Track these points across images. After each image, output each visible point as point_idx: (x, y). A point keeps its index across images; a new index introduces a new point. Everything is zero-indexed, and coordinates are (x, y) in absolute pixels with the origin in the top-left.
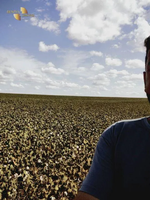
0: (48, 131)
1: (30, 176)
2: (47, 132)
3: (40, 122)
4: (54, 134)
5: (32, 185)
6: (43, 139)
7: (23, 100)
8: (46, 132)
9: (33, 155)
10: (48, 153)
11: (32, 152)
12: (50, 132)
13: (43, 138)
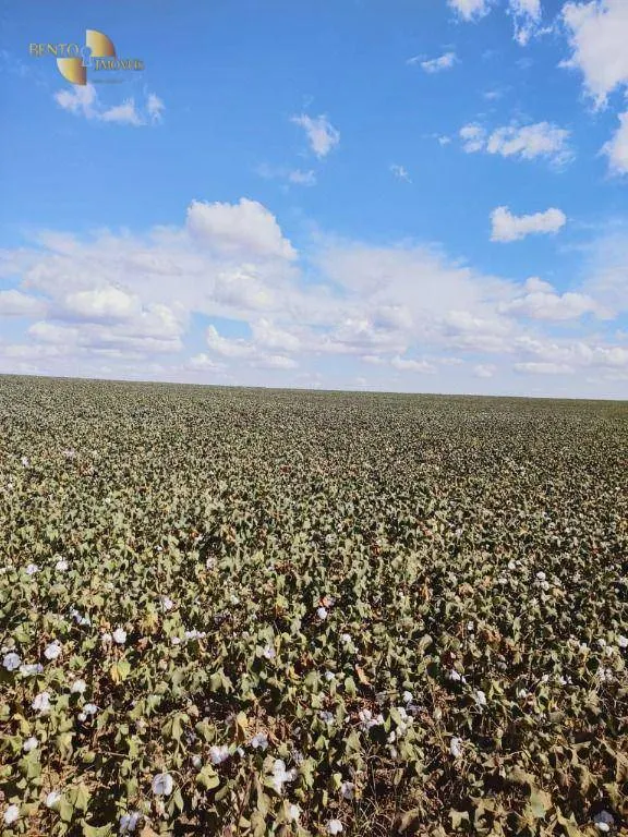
0: (499, 556)
1: (416, 730)
2: (495, 558)
3: (473, 515)
4: (524, 569)
5: (419, 767)
6: (469, 594)
7: (429, 420)
8: (489, 559)
9: (430, 650)
10: (488, 654)
11: (427, 639)
12: (507, 561)
13: (472, 590)
